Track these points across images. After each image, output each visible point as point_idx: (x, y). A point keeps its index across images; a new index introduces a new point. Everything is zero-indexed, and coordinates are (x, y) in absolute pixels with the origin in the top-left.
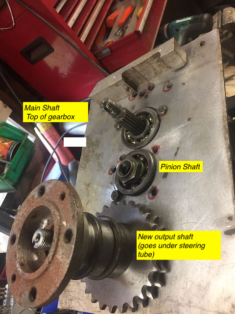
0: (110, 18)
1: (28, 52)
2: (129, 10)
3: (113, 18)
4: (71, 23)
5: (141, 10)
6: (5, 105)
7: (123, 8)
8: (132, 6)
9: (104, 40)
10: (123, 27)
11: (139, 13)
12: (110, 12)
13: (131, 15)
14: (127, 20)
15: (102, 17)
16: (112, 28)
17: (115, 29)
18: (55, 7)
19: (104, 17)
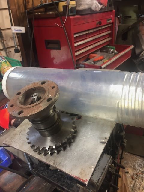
0: (92, 55)
1: (48, 42)
2: (102, 57)
3: (93, 56)
4: (76, 45)
5: (107, 61)
6: (21, 56)
7: (100, 55)
8: (104, 57)
9: (84, 61)
10: (95, 62)
11: (105, 62)
12: (93, 53)
13: (101, 60)
14: (98, 61)
15: (89, 52)
16: (90, 59)
17: (91, 61)
18: (75, 34)
19: (90, 53)
